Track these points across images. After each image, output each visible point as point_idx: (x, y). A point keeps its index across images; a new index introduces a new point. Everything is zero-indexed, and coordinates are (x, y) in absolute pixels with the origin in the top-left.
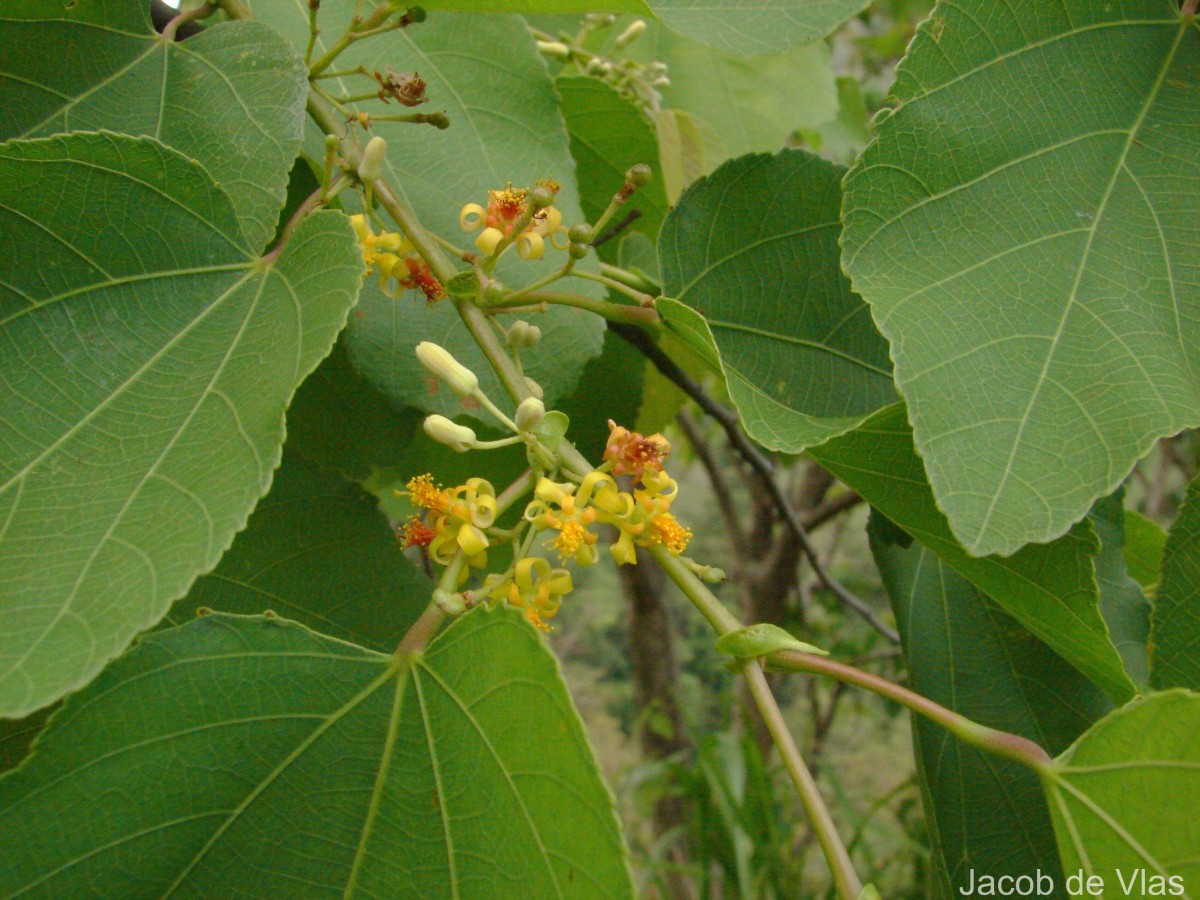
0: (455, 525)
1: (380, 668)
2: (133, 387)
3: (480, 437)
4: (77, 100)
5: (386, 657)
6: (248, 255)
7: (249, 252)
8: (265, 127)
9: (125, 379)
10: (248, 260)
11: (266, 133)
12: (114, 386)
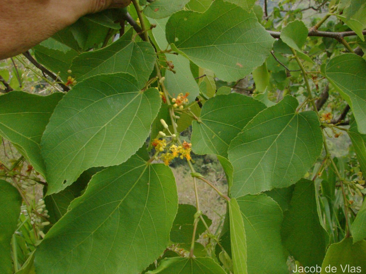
0: (160, 146)
1: (145, 163)
2: (122, 112)
3: (166, 135)
4: (117, 53)
5: (146, 162)
6: (138, 89)
7: (138, 88)
8: (147, 66)
9: (120, 110)
10: (138, 91)
11: (147, 67)
12: (119, 111)
